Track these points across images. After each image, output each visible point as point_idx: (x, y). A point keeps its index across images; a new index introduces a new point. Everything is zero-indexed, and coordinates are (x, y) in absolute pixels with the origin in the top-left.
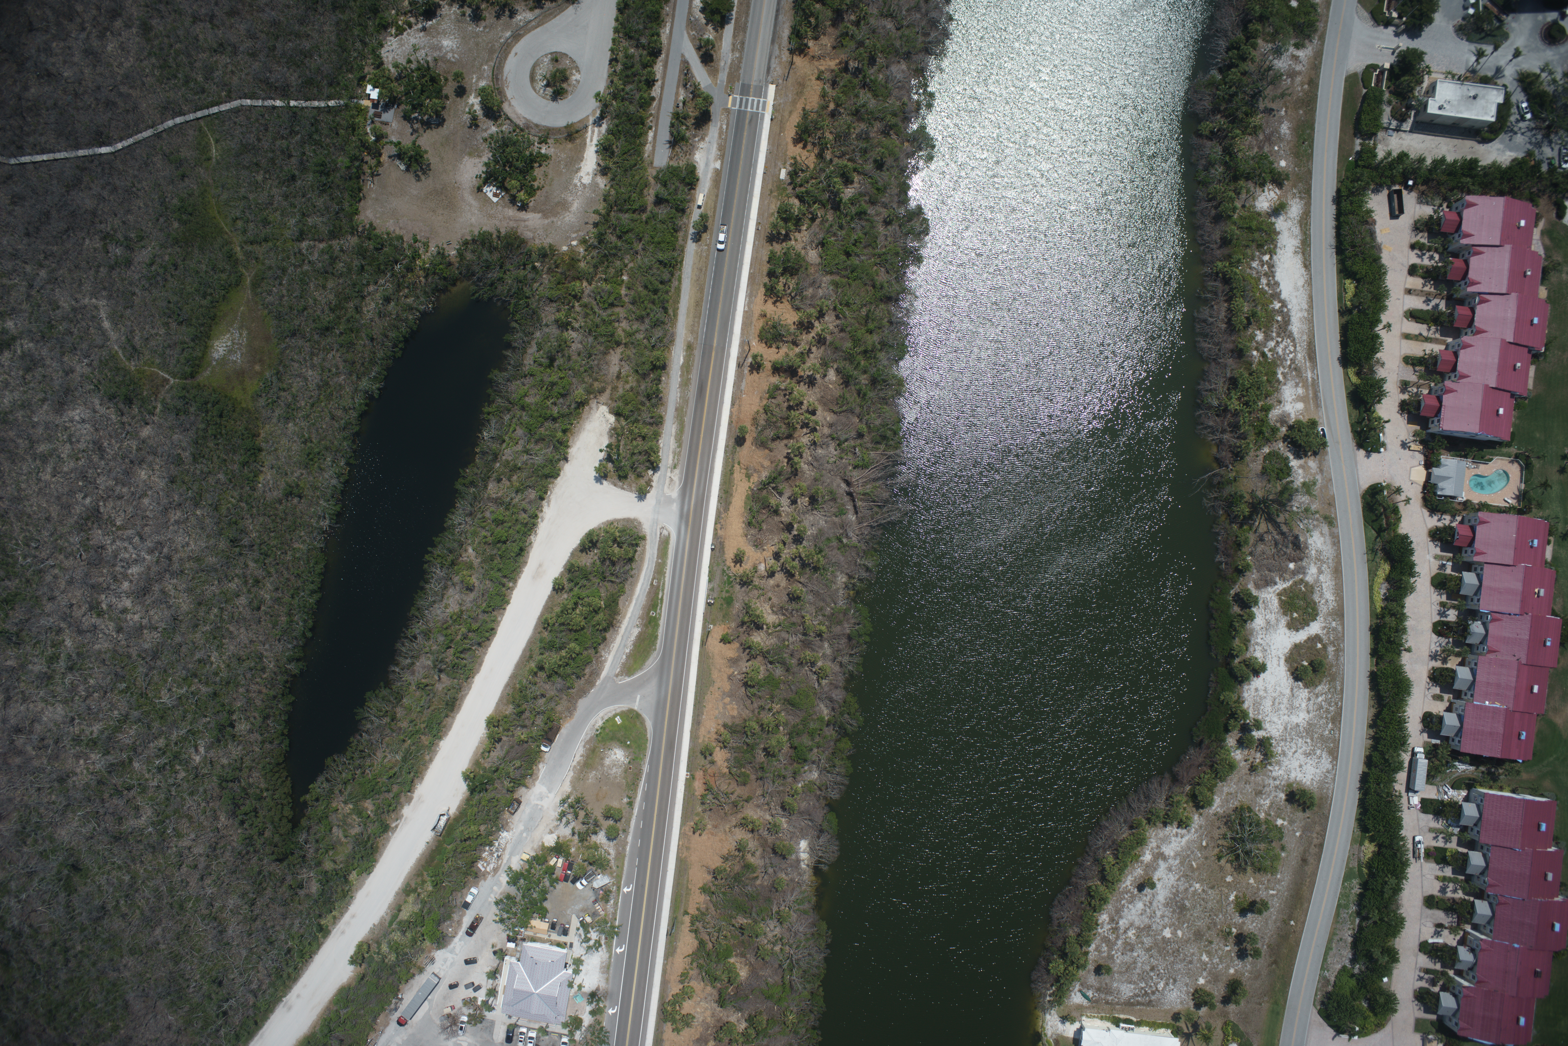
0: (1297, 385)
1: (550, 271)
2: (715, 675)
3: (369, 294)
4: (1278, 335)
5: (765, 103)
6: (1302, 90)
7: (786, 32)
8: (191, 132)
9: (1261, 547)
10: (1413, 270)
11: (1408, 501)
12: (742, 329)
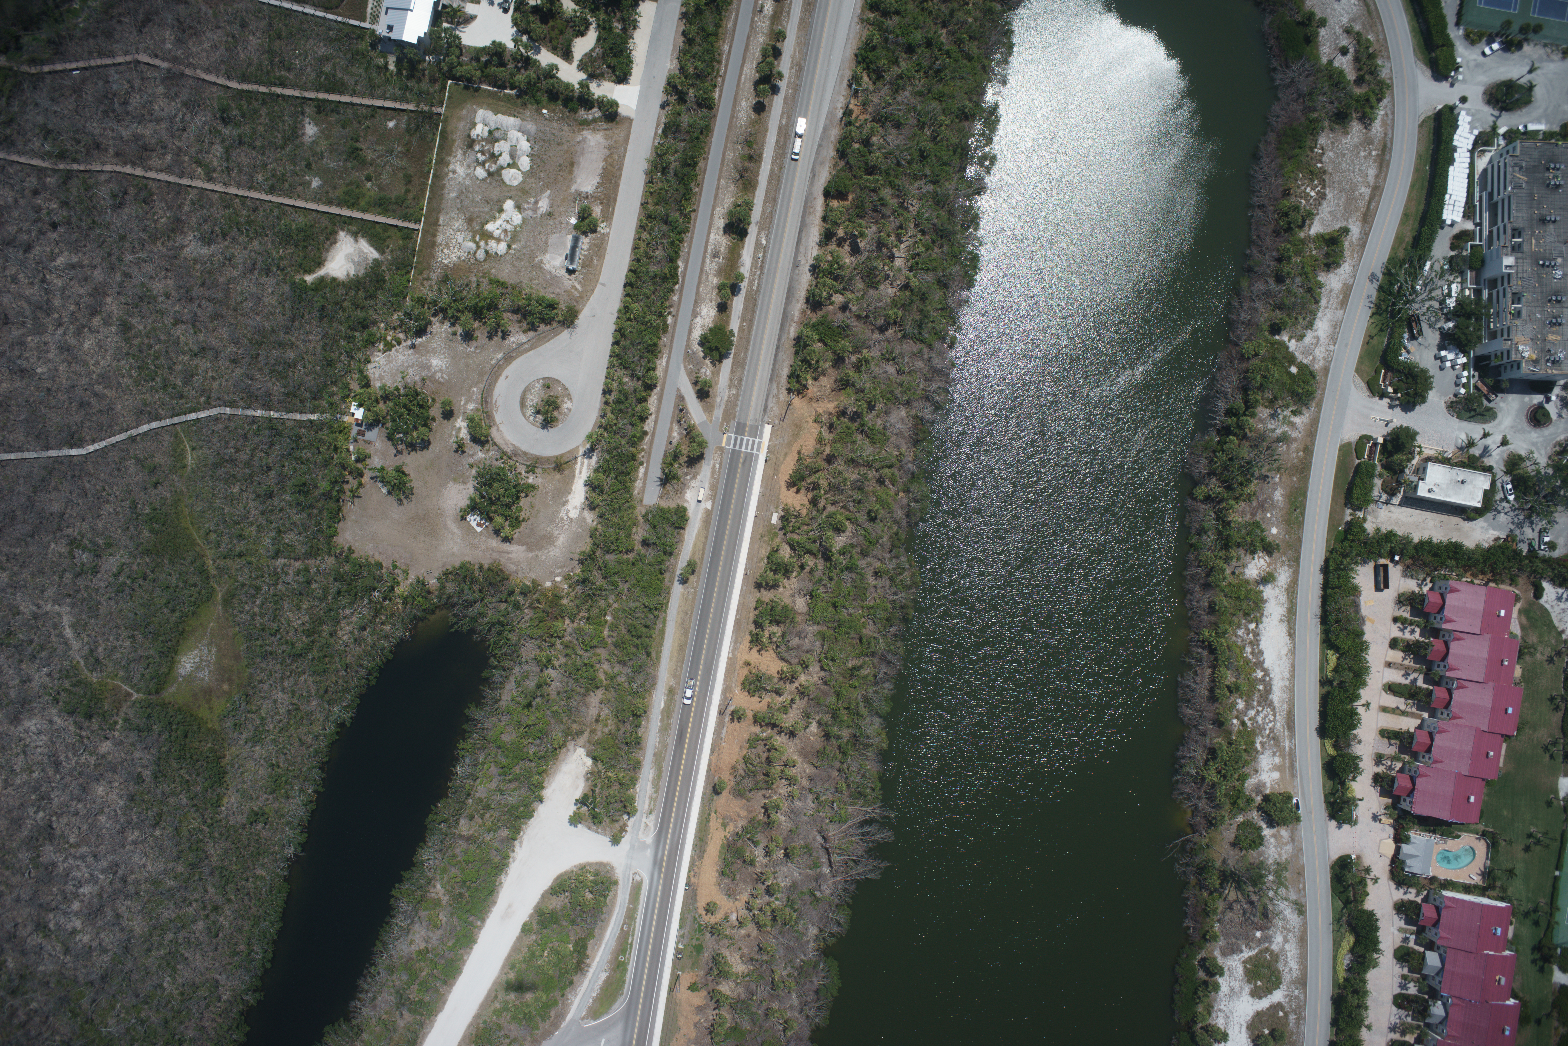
0: (1274, 754)
1: (531, 607)
2: (681, 1022)
3: (345, 618)
4: (1259, 704)
5: (760, 443)
6: (1297, 457)
7: (785, 371)
8: (167, 437)
9: (1229, 915)
10: (1394, 644)
11: (1376, 880)
12: (726, 676)
